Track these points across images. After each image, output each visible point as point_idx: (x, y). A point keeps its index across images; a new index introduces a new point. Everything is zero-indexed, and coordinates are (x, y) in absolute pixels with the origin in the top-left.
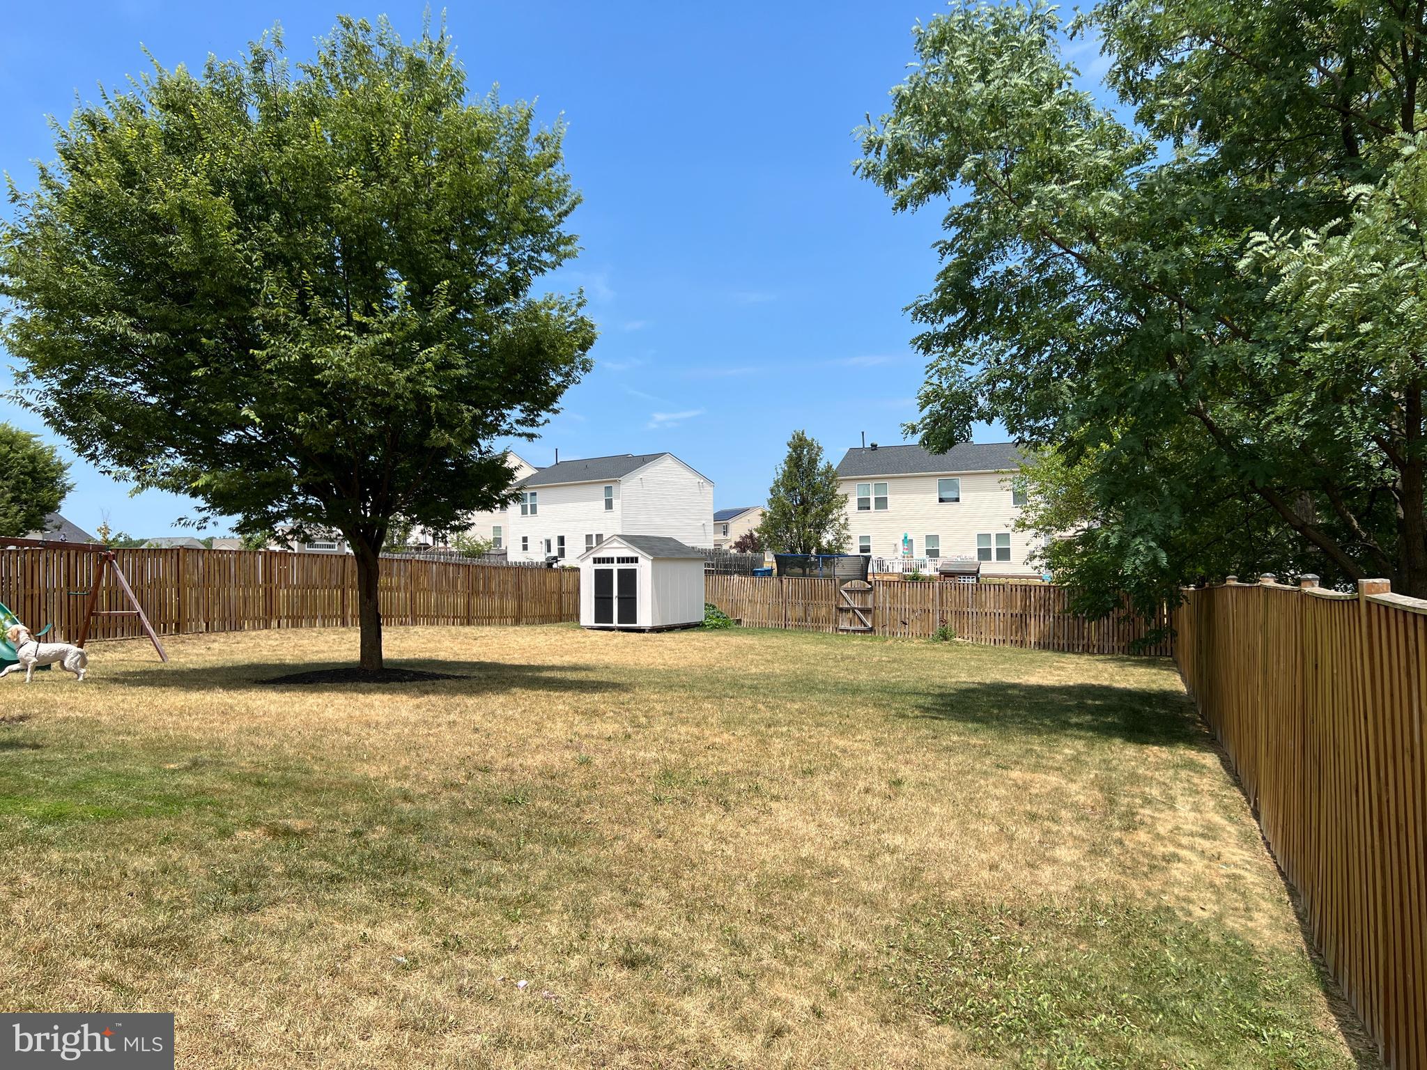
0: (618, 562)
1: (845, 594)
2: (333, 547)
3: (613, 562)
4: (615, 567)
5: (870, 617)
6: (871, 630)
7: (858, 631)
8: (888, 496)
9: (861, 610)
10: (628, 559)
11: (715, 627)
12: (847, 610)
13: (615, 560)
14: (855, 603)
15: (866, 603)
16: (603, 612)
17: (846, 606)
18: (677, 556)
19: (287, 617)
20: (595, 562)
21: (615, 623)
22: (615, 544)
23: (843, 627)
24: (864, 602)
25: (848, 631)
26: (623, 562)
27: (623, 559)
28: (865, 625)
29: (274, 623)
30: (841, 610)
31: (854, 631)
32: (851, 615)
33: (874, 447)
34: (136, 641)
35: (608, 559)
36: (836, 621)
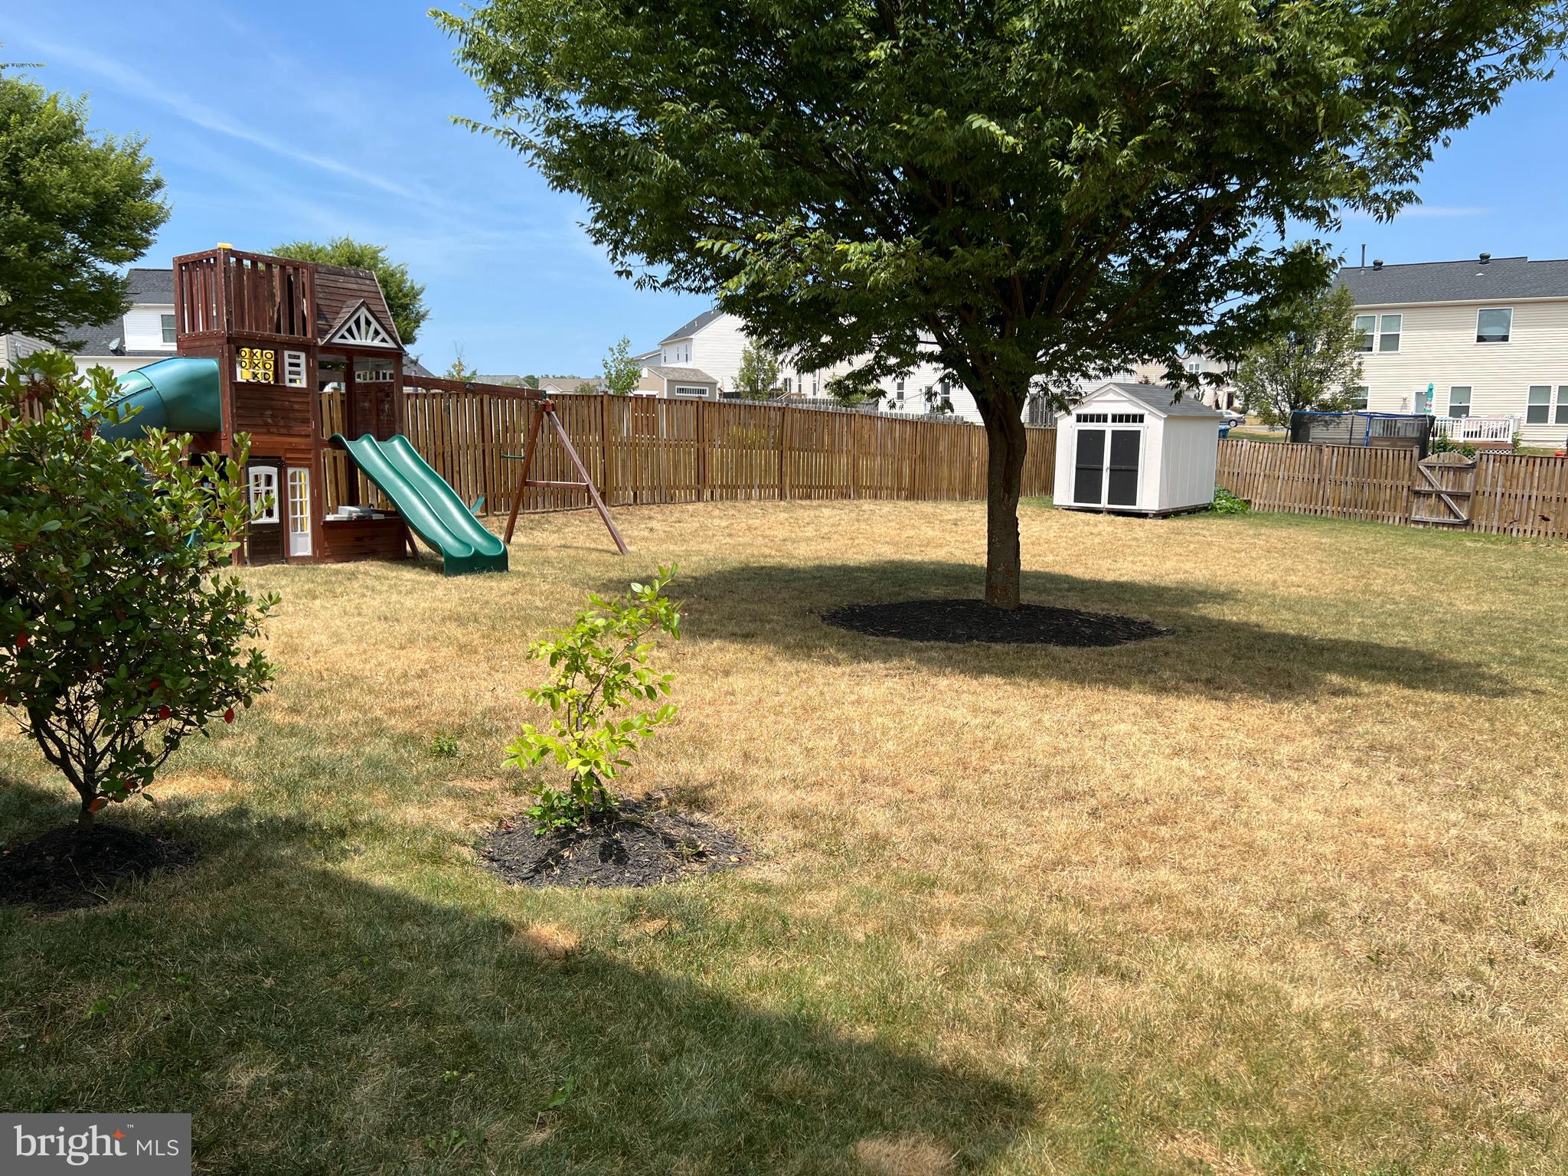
0: (1114, 420)
1: (1427, 472)
2: (704, 392)
3: (1105, 420)
4: (1109, 428)
5: (1466, 505)
6: (1467, 524)
7: (1444, 524)
8: (1401, 333)
9: (1451, 495)
10: (1128, 416)
11: (1230, 513)
12: (1428, 495)
13: (1110, 418)
14: (1444, 485)
15: (1461, 486)
16: (1086, 487)
17: (1427, 488)
18: (1191, 413)
19: (722, 486)
20: (1079, 420)
21: (1104, 503)
22: (1111, 396)
23: (1418, 518)
24: (1459, 483)
25: (1425, 523)
26: (1121, 421)
27: (1121, 416)
28: (1456, 516)
29: (707, 494)
30: (1418, 494)
31: (1437, 524)
32: (1433, 500)
33: (1378, 265)
34: (560, 515)
35: (1099, 416)
36: (1408, 509)
